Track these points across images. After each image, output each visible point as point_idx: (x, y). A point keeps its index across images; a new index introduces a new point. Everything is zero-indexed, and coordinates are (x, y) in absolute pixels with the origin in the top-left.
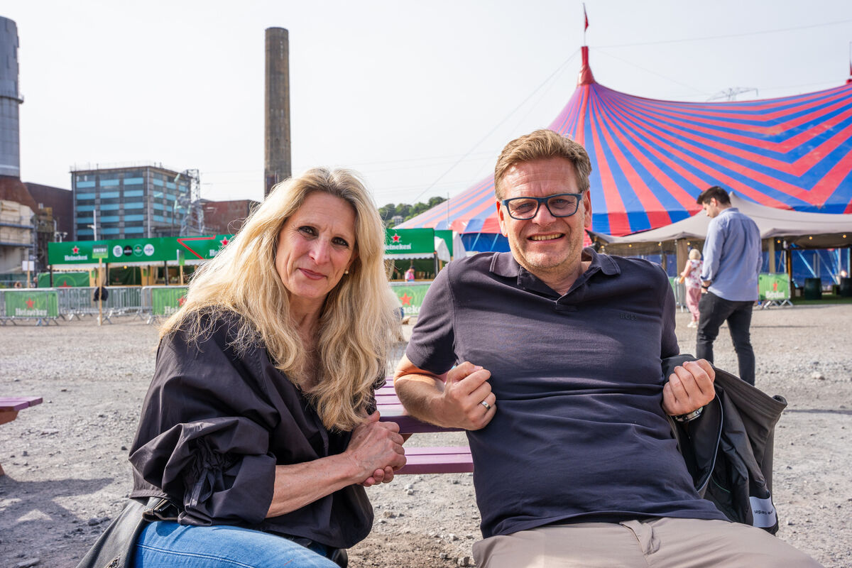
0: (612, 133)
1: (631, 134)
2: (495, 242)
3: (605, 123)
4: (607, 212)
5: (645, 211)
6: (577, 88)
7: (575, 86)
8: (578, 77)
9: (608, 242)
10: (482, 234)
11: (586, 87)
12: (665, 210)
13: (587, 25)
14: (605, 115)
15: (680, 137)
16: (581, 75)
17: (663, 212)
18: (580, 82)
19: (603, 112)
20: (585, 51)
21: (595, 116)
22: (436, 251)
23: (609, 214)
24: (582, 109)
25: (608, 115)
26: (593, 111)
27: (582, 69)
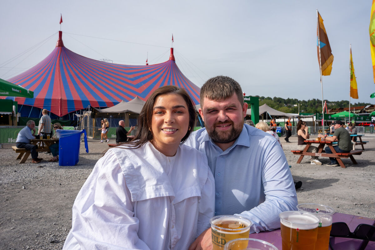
0: (72, 68)
2: (21, 109)
3: (69, 64)
4: (73, 99)
5: (89, 100)
6: (56, 47)
7: (55, 47)
8: (56, 43)
9: (99, 112)
10: (23, 105)
11: (60, 48)
12: (97, 101)
13: (61, 21)
16: (58, 43)
17: (96, 101)
19: (68, 60)
20: (60, 33)
21: (64, 60)
22: (13, 111)
23: (74, 100)
24: (58, 56)
26: (63, 58)
27: (58, 40)
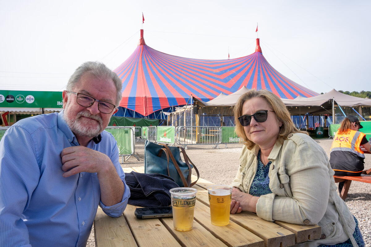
0: (154, 65)
1: (162, 66)
3: (151, 61)
4: (158, 97)
5: (175, 97)
6: (138, 46)
8: (138, 42)
11: (142, 46)
12: (183, 98)
13: (144, 20)
14: (150, 58)
15: (182, 70)
16: (140, 41)
18: (139, 44)
19: (150, 57)
20: (142, 31)
21: (146, 57)
24: (140, 55)
25: (152, 58)
26: (145, 56)
27: (140, 39)
